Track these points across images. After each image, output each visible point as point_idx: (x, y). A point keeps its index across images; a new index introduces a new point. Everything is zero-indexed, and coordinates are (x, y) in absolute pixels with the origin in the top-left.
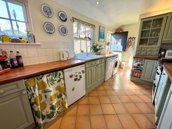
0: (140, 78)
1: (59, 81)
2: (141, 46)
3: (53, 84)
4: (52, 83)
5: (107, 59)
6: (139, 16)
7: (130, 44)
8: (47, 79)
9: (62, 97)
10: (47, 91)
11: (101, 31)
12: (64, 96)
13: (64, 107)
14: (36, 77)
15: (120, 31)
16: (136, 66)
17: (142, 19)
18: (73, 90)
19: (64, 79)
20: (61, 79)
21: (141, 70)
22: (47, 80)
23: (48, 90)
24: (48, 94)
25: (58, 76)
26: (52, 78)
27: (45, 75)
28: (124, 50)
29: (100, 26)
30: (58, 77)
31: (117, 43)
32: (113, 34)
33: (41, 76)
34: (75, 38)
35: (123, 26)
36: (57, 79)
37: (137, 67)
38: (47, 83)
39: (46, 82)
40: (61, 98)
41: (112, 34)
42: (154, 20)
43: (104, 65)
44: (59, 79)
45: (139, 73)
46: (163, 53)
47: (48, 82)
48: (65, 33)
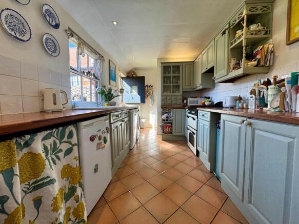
0: (171, 133)
1: (69, 152)
2: (165, 94)
3: (57, 161)
4: (55, 159)
5: (131, 111)
6: (156, 60)
7: (147, 94)
8: (44, 145)
9: (76, 194)
10: (46, 181)
11: (111, 68)
12: (79, 191)
13: (81, 221)
14: (14, 141)
15: (134, 76)
16: (165, 118)
17: (162, 63)
18: (96, 170)
19: (78, 145)
20: (73, 145)
21: (171, 123)
22: (45, 148)
23: (48, 177)
24: (49, 191)
25: (66, 139)
26: (55, 144)
27: (38, 134)
28: (143, 101)
29: (109, 60)
30: (65, 142)
31: (131, 92)
32: (124, 78)
33: (28, 137)
34: (71, 68)
35: (136, 69)
36: (64, 147)
37: (167, 120)
38: (45, 158)
39: (43, 155)
40: (73, 198)
41: (122, 78)
42: (173, 66)
43: (128, 120)
44: (68, 146)
45: (170, 127)
46: (185, 101)
47: (47, 155)
48: (54, 52)
